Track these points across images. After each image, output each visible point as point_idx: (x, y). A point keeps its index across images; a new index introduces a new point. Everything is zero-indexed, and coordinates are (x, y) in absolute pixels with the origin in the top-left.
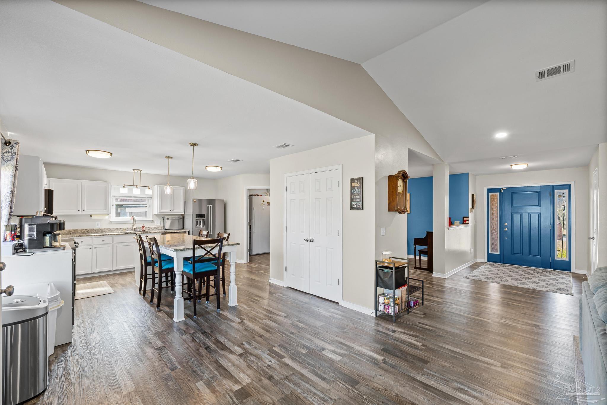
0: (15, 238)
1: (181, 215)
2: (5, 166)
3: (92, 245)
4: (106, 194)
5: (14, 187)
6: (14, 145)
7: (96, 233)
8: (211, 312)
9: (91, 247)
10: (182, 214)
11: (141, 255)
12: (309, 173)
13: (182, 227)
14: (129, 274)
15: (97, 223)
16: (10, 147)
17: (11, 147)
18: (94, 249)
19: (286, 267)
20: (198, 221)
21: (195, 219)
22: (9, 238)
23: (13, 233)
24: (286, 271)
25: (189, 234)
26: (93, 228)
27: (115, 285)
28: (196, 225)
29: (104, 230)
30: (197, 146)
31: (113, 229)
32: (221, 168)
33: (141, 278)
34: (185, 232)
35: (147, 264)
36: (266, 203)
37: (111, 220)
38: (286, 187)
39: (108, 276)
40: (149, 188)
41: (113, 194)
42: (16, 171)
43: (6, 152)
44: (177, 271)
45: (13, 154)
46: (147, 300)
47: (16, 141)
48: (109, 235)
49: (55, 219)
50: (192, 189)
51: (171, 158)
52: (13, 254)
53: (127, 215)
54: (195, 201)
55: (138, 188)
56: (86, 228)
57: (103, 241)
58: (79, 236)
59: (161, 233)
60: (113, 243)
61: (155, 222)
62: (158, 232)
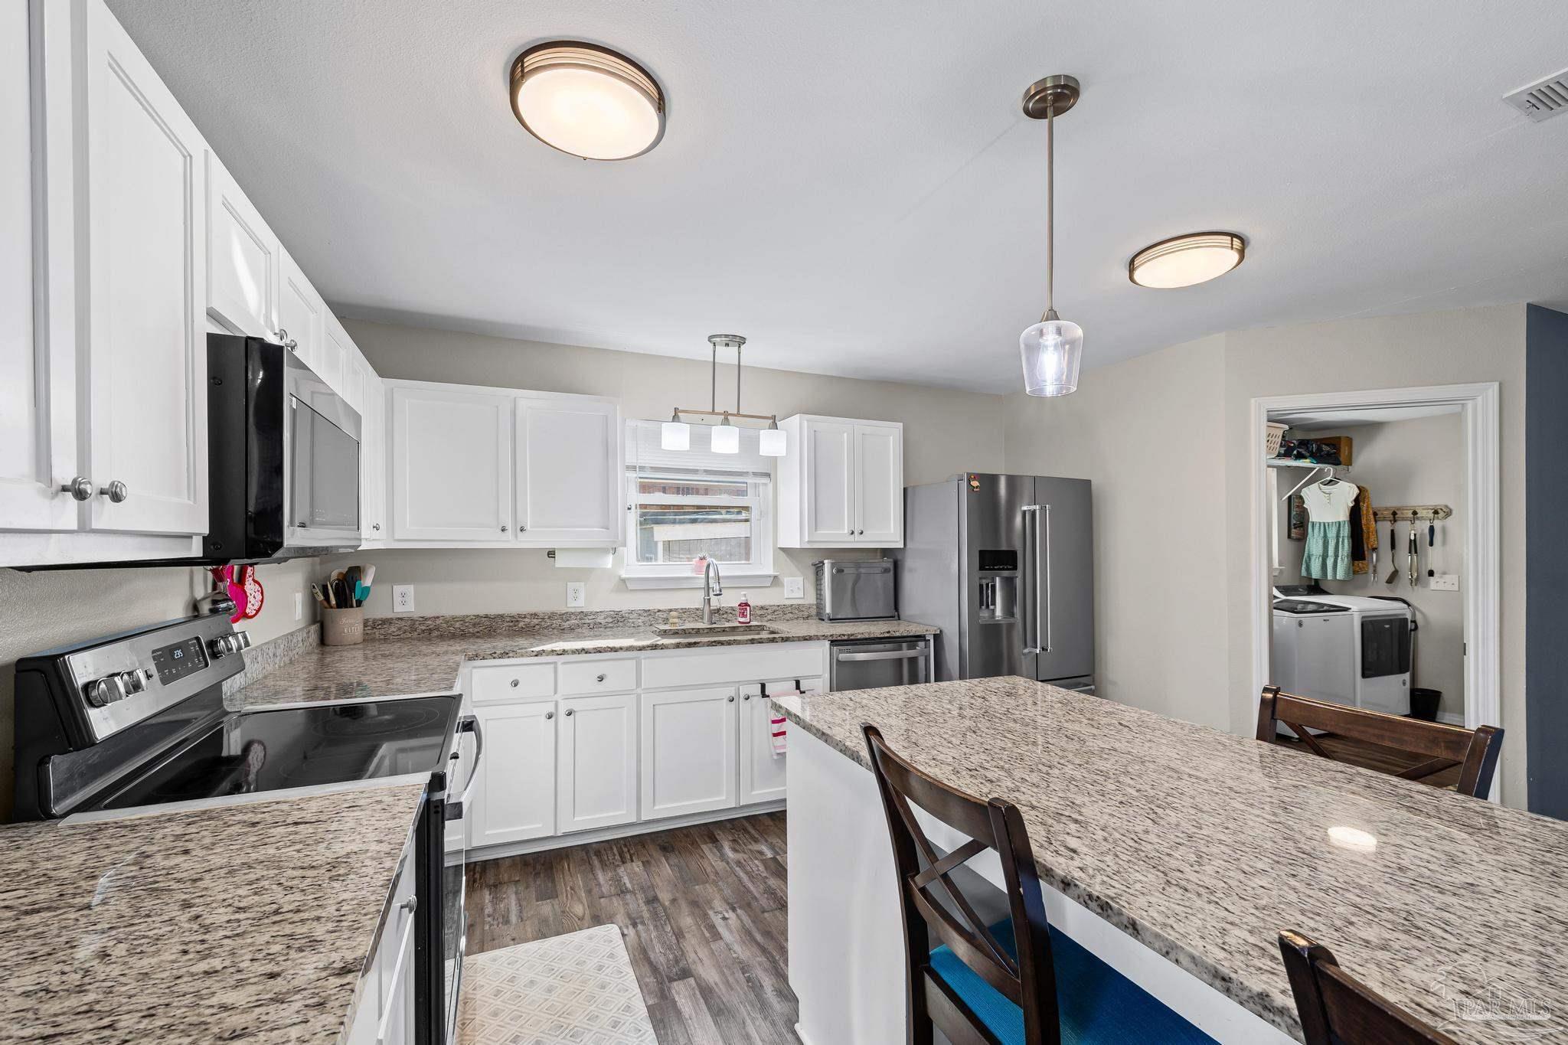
1: (888, 554)
3: (558, 697)
4: (607, 452)
7: (571, 629)
9: (551, 708)
13: (891, 611)
15: (571, 586)
18: (562, 711)
20: (985, 587)
21: (975, 575)
26: (559, 607)
28: (980, 606)
31: (632, 613)
37: (624, 576)
40: (775, 426)
41: (630, 460)
54: (975, 483)
55: (731, 422)
56: (533, 610)
57: (601, 679)
58: (505, 655)
59: (827, 643)
60: (639, 691)
61: (783, 586)
62: (817, 638)
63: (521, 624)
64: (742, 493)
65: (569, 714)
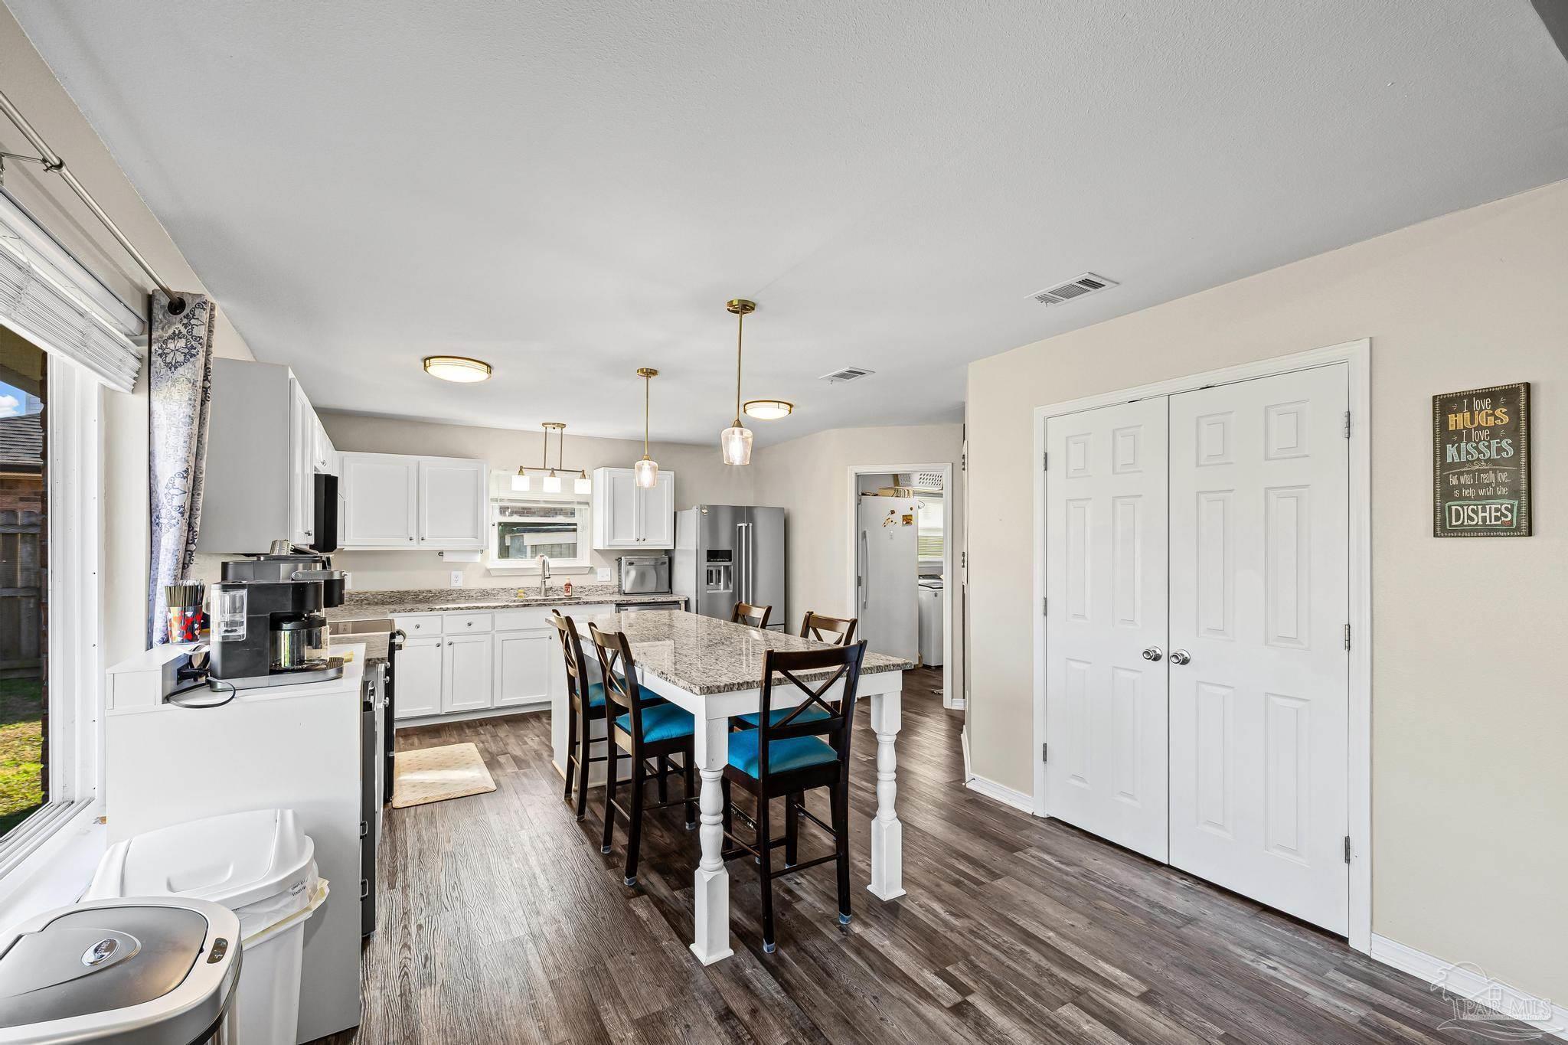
0: (197, 632)
1: (663, 553)
2: (170, 383)
3: (443, 635)
4: (478, 491)
5: (198, 456)
6: (193, 312)
7: (453, 601)
8: (818, 925)
9: (439, 641)
10: (667, 552)
11: (571, 680)
12: (1162, 395)
13: (666, 589)
14: (533, 722)
15: (454, 573)
16: (184, 317)
17: (187, 317)
18: (446, 645)
19: (1045, 745)
20: (711, 571)
21: (705, 565)
22: (176, 632)
23: (189, 614)
24: (1045, 759)
25: (687, 609)
26: (445, 587)
27: (498, 761)
28: (708, 584)
29: (472, 594)
30: (753, 312)
31: (494, 589)
32: (791, 406)
33: (572, 750)
34: (676, 603)
35: (592, 713)
36: (898, 518)
37: (488, 567)
38: (1046, 454)
39: (481, 725)
40: (584, 476)
41: (493, 494)
42: (203, 403)
43: (173, 337)
44: (708, 768)
45: (193, 343)
46: (591, 830)
47: (200, 295)
48: (482, 607)
49: (324, 567)
50: (737, 463)
51: (653, 372)
52: (167, 699)
53: (526, 553)
54: (705, 511)
55: (556, 475)
56: (428, 588)
57: (470, 625)
58: (411, 610)
59: (614, 606)
60: (493, 632)
61: (596, 573)
62: (607, 602)
63: (421, 597)
64: (573, 514)
65: (450, 644)
